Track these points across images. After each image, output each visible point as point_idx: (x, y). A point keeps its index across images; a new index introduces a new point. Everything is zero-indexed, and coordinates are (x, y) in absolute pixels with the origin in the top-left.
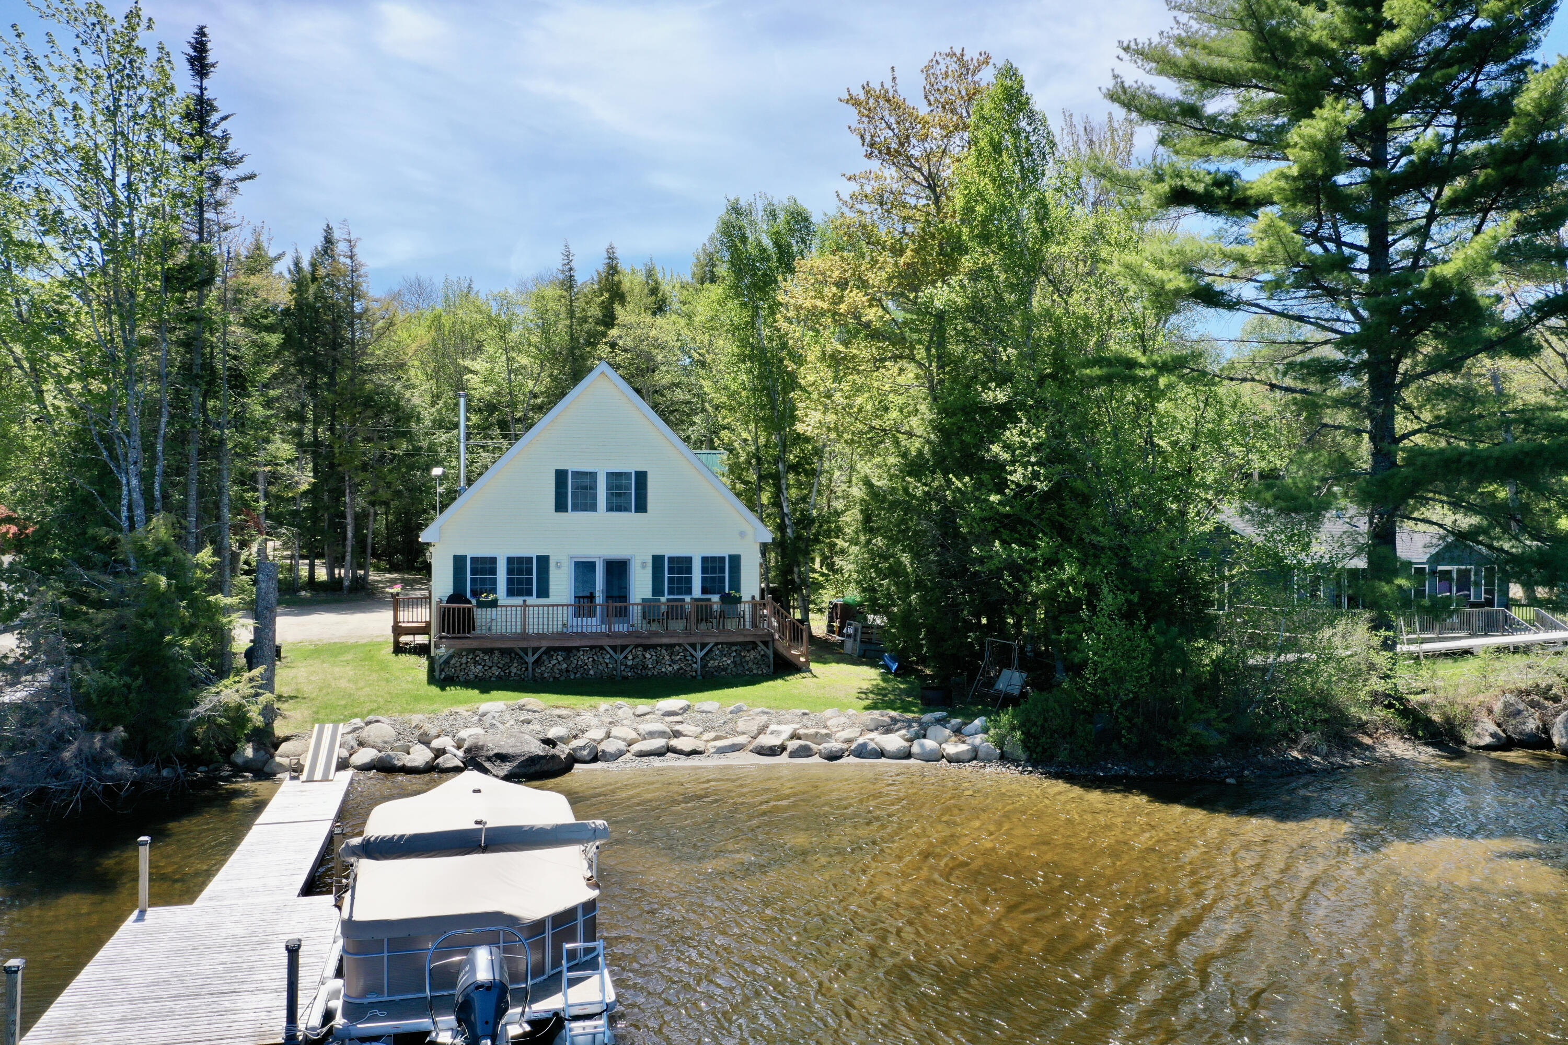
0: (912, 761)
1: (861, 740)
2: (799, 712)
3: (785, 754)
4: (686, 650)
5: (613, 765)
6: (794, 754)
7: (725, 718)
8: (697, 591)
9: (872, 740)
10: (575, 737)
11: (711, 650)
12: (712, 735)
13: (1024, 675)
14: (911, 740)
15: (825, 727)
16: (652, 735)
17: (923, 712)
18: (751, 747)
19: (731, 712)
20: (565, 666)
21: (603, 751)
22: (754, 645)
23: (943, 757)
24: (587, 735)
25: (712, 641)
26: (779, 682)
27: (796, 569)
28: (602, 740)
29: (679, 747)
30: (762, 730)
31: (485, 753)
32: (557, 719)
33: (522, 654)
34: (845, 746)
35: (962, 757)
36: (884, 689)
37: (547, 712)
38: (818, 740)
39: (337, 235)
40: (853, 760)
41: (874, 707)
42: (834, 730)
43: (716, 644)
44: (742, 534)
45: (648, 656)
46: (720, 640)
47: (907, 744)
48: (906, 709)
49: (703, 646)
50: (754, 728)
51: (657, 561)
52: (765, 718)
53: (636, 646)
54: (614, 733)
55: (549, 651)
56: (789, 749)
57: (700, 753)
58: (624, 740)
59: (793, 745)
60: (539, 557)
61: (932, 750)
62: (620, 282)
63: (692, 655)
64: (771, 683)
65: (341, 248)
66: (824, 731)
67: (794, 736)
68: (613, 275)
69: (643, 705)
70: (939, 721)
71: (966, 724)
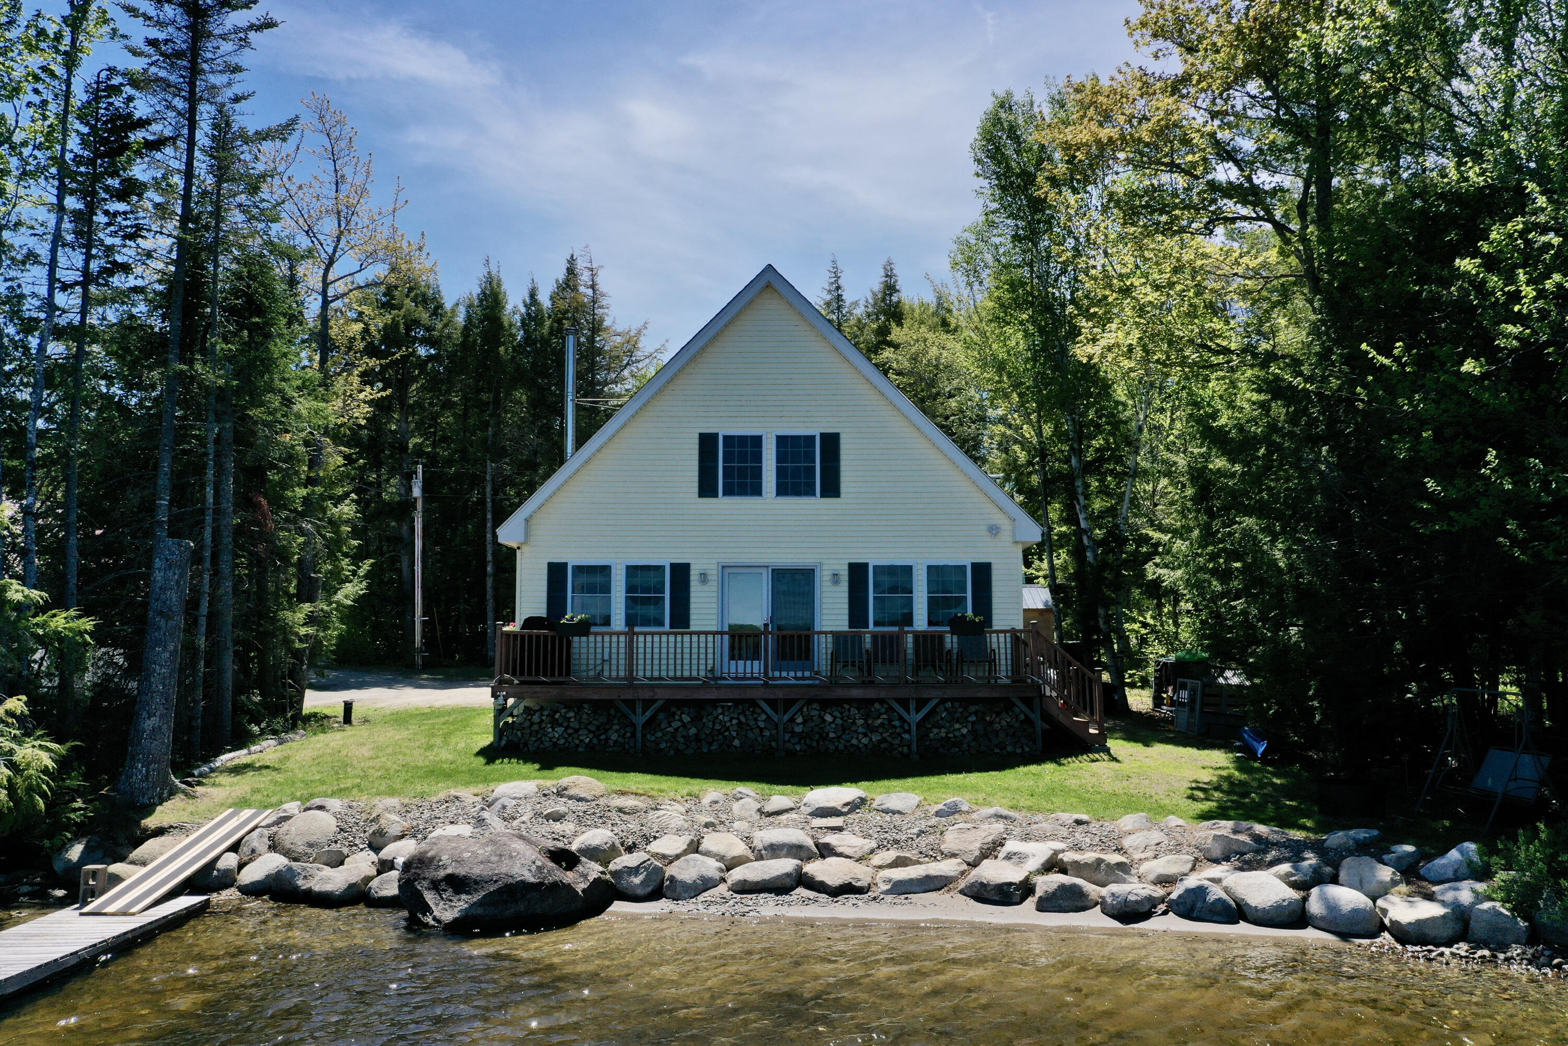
0: (1310, 934)
1: (1192, 882)
2: (1068, 817)
3: (1031, 903)
4: (891, 710)
5: (683, 908)
6: (1047, 904)
7: (923, 825)
8: (921, 621)
9: (1217, 881)
10: (630, 849)
11: (933, 711)
12: (890, 855)
13: (1546, 760)
14: (1304, 886)
15: (1119, 850)
16: (774, 850)
17: (1324, 827)
18: (962, 884)
19: (938, 814)
20: (693, 731)
21: (672, 879)
22: (1007, 704)
23: (1382, 927)
24: (655, 847)
25: (935, 695)
26: (1049, 767)
27: (1101, 611)
28: (678, 857)
29: (819, 877)
30: (990, 850)
31: (431, 874)
32: (614, 814)
33: (626, 710)
34: (1159, 892)
35: (1432, 933)
36: (1242, 783)
37: (602, 801)
38: (1101, 876)
39: (581, 264)
40: (1174, 923)
41: (1221, 813)
42: (1137, 856)
43: (943, 701)
44: (994, 530)
45: (828, 718)
46: (949, 693)
47: (1293, 895)
48: (1284, 821)
49: (921, 703)
50: (973, 843)
51: (857, 572)
52: (999, 827)
53: (809, 702)
54: (706, 844)
55: (671, 706)
56: (1039, 892)
57: (860, 891)
58: (721, 858)
59: (1048, 883)
60: (674, 566)
61: (1355, 911)
62: (899, 302)
63: (902, 719)
64: (1033, 768)
65: (585, 277)
66: (1114, 858)
67: (1053, 865)
68: (891, 295)
69: (780, 797)
70: (1362, 849)
71: (1430, 858)
